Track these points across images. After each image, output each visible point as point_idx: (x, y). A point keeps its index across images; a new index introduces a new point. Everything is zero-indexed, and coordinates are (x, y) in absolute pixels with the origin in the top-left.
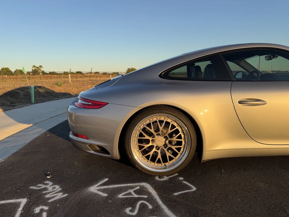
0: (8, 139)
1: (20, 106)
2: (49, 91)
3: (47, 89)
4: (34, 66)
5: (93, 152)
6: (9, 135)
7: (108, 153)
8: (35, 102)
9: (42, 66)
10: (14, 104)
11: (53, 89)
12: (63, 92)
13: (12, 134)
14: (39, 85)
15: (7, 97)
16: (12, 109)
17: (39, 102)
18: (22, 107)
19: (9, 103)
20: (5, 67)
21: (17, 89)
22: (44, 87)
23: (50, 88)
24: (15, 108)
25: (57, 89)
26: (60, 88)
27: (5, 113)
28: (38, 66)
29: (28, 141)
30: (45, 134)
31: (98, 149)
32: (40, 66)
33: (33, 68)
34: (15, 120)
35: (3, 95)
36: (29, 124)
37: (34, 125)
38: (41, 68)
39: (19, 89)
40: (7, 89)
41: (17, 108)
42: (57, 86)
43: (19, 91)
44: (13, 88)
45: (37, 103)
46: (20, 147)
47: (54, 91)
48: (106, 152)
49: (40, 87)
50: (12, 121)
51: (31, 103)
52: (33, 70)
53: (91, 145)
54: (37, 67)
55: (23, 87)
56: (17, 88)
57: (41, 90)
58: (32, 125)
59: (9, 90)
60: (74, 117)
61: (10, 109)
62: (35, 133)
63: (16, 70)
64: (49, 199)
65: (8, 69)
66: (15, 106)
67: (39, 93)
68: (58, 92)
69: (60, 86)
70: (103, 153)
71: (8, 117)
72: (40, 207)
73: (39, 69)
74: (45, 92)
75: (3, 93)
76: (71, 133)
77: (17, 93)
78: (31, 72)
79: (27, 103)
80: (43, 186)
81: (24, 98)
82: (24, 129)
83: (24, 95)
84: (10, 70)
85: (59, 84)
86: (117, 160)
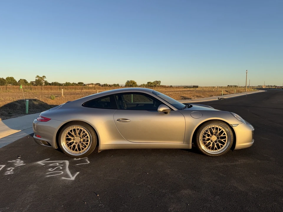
0: (2, 139)
1: (15, 116)
2: (43, 103)
3: (41, 101)
4: (38, 76)
5: (43, 145)
6: (3, 137)
7: (51, 146)
8: (28, 113)
9: (45, 77)
10: (11, 115)
11: (46, 102)
12: (54, 105)
13: (6, 136)
14: (36, 98)
15: (7, 108)
16: (9, 118)
17: (32, 113)
18: (17, 117)
19: (7, 113)
20: (9, 77)
21: (15, 102)
22: (38, 100)
23: (44, 101)
24: (11, 118)
25: (50, 102)
26: (53, 101)
27: (3, 122)
28: (42, 76)
29: (14, 141)
30: (27, 137)
31: (47, 143)
32: (44, 77)
33: (36, 78)
34: (9, 127)
35: (3, 106)
36: (18, 130)
37: (22, 131)
38: (44, 78)
39: (17, 102)
40: (7, 101)
41: (13, 118)
42: (50, 99)
43: (17, 103)
44: (12, 101)
45: (30, 114)
46: (8, 144)
47: (47, 104)
48: (49, 144)
49: (35, 100)
50: (7, 127)
51: (25, 114)
52: (36, 80)
53: (43, 142)
54: (40, 78)
55: (20, 100)
56: (16, 100)
57: (35, 103)
58: (20, 131)
59: (9, 102)
60: (36, 126)
61: (7, 119)
62: (20, 136)
63: (21, 79)
64: (16, 165)
65: (13, 78)
66: (12, 116)
67: (34, 105)
68: (50, 104)
69: (52, 100)
70: (49, 146)
71: (4, 124)
72: (11, 168)
73: (42, 79)
74: (39, 104)
75: (3, 105)
76: (34, 135)
77: (15, 105)
78: (35, 82)
79: (22, 113)
80: (15, 161)
81: (20, 109)
82: (14, 134)
83: (21, 107)
84: (15, 80)
85: (52, 98)
86: (56, 149)
